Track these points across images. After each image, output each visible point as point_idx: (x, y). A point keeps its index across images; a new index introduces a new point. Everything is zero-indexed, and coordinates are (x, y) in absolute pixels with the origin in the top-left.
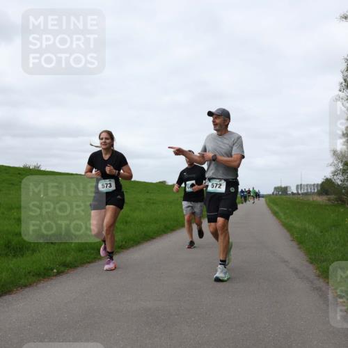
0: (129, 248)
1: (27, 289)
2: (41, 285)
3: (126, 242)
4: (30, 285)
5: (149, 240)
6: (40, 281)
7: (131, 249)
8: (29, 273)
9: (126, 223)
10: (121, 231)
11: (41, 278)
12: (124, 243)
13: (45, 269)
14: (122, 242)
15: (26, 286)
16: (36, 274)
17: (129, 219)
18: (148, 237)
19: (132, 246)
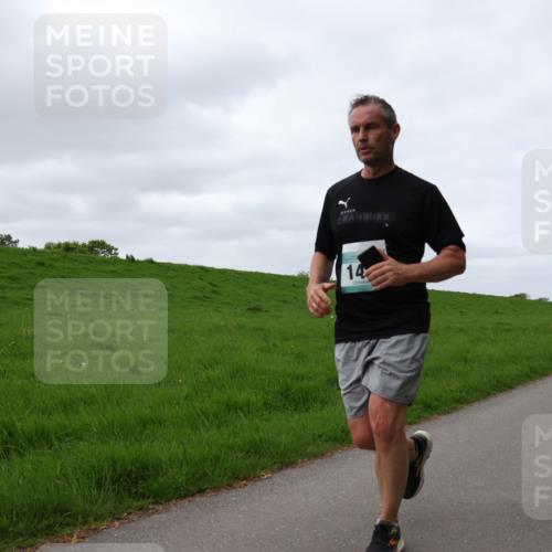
0: (473, 402)
1: (318, 461)
2: (338, 455)
3: (467, 393)
4: (322, 455)
5: (505, 390)
6: (336, 449)
7: (476, 405)
8: (320, 436)
9: (466, 362)
10: (458, 375)
11: (339, 446)
12: (464, 394)
13: (343, 432)
14: (461, 392)
15: (315, 457)
16: (330, 439)
17: (469, 356)
18: (502, 386)
19: (478, 400)
